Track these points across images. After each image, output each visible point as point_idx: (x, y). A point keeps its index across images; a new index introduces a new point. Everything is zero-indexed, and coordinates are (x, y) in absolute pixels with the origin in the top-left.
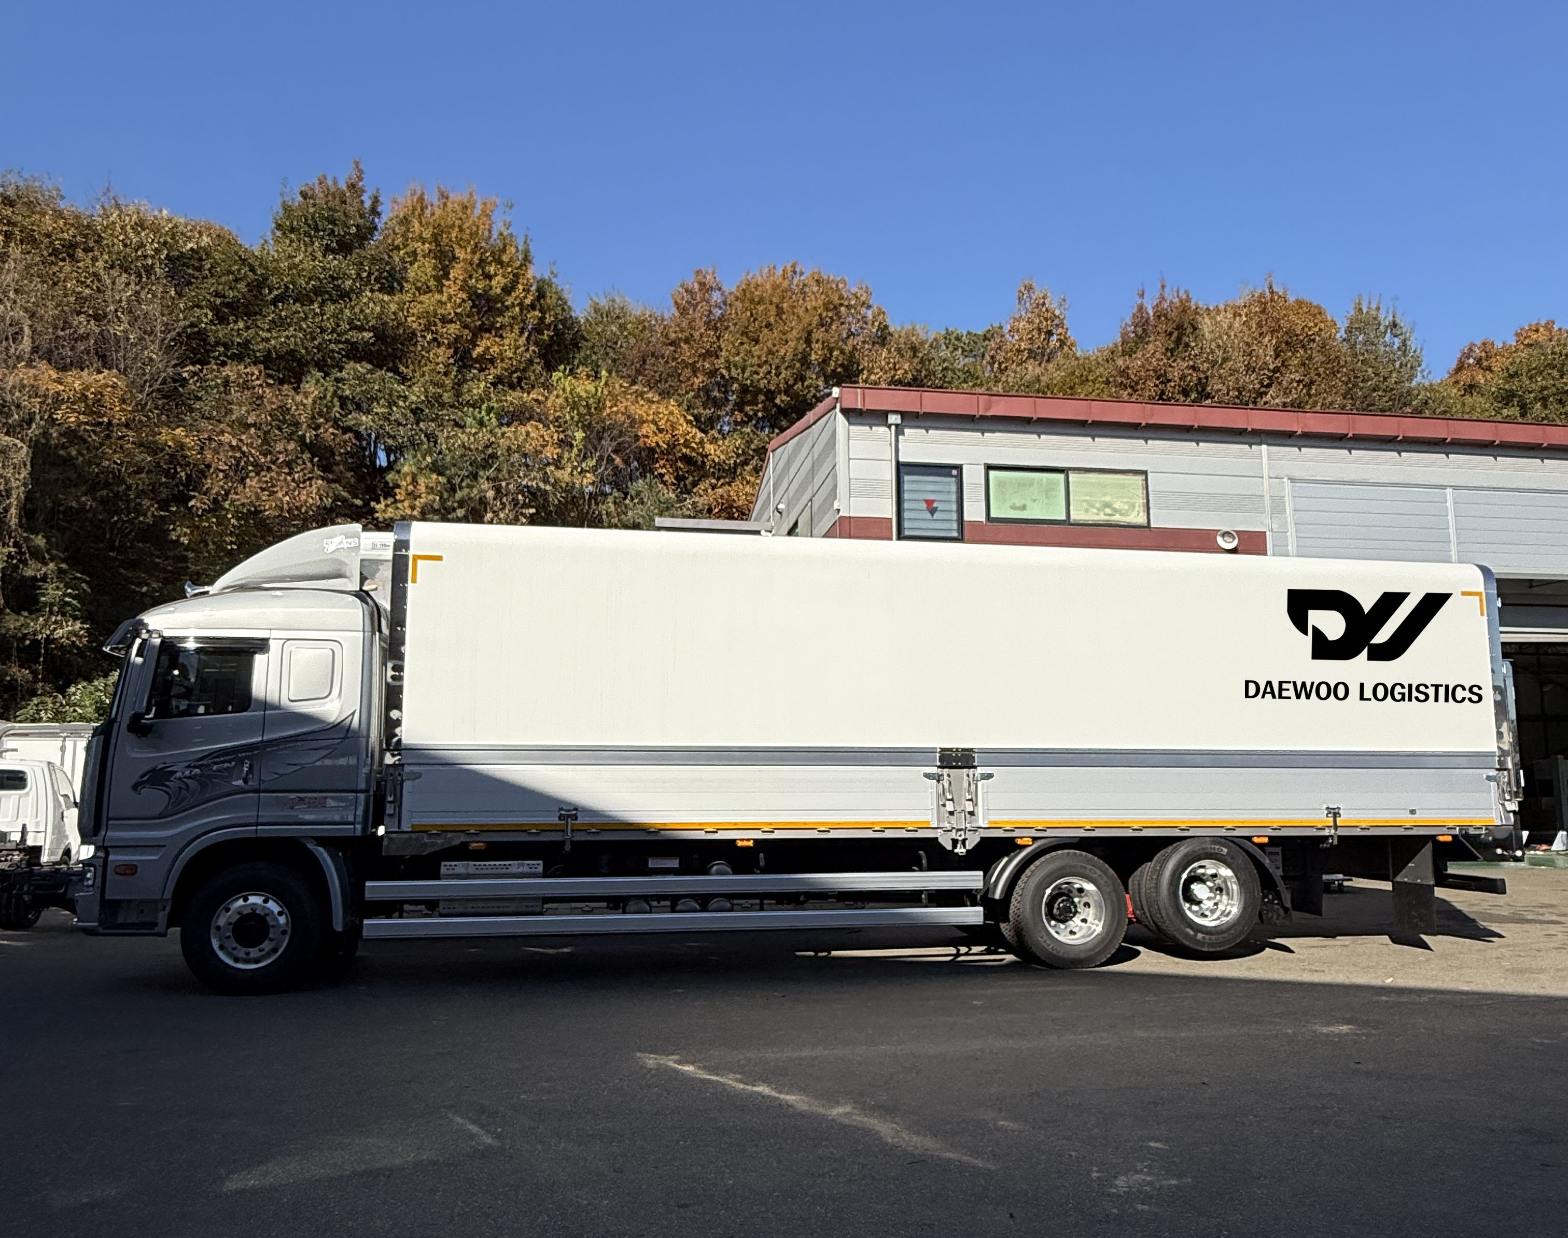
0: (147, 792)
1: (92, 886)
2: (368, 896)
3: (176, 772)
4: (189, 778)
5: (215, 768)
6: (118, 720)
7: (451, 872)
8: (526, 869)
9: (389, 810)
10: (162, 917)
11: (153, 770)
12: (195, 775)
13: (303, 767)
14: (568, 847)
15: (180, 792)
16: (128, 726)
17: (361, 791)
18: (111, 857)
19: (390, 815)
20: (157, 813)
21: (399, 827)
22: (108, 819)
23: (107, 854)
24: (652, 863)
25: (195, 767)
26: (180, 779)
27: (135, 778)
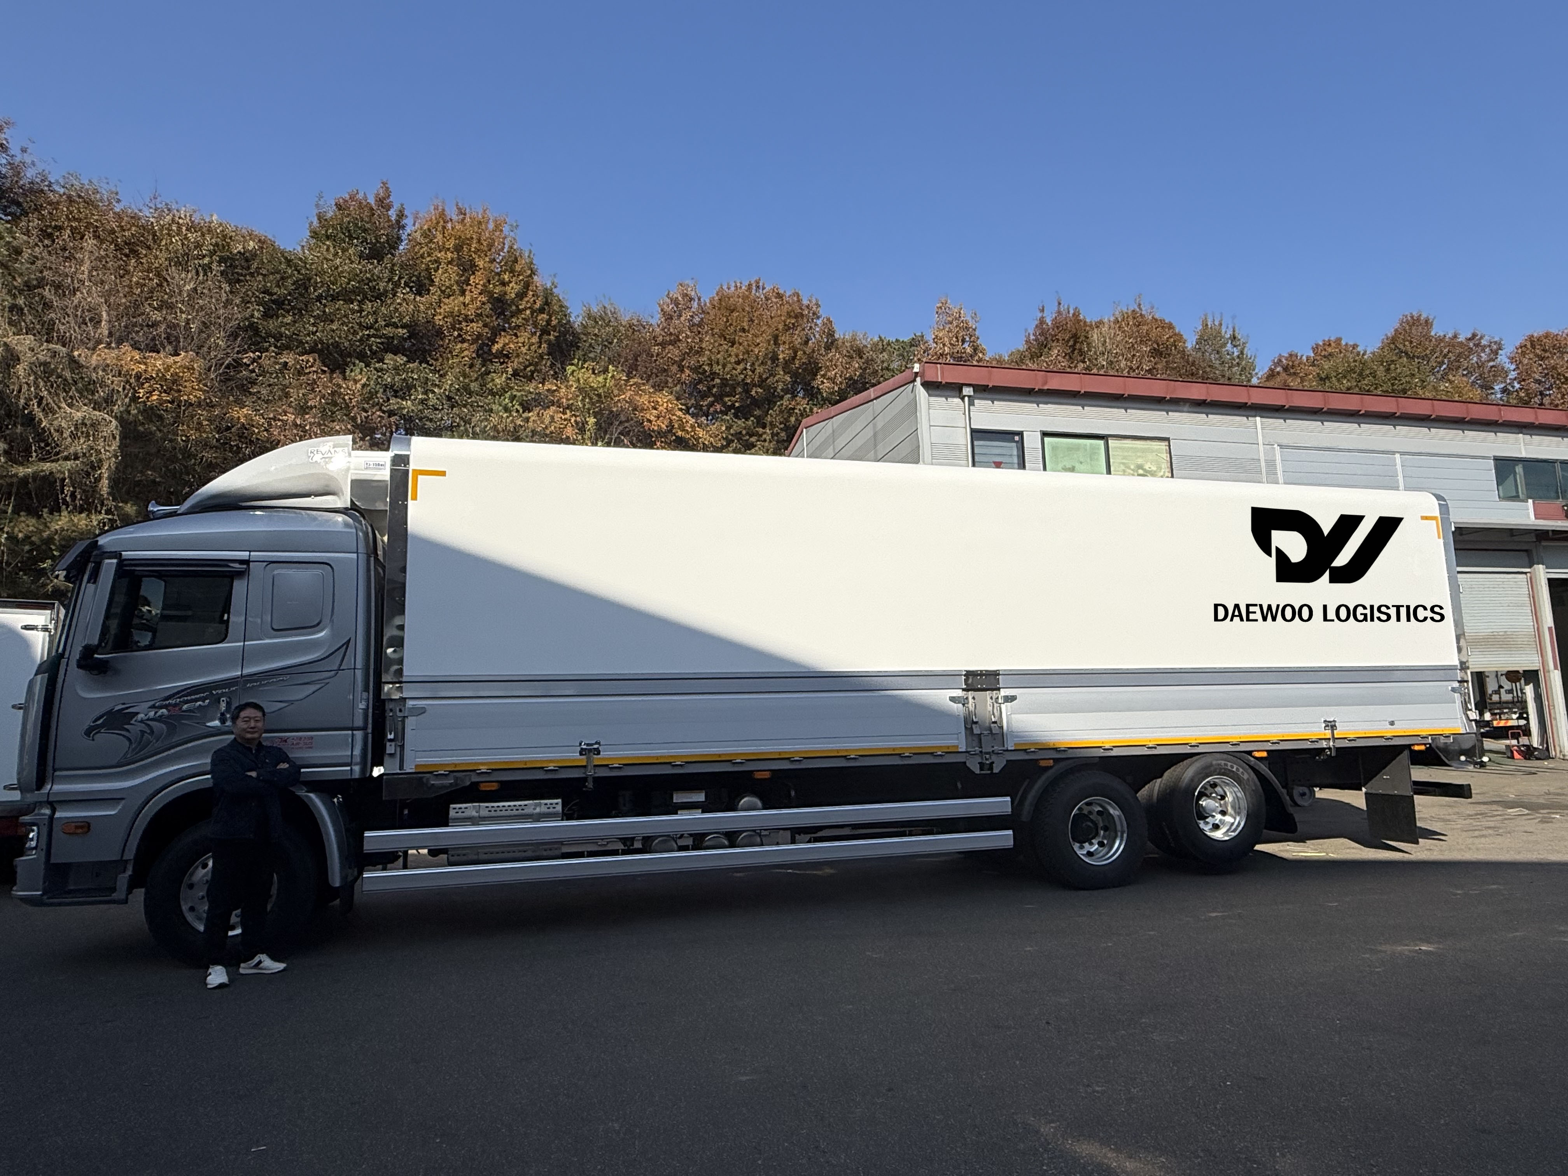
0: (103, 737)
1: (35, 848)
2: (368, 847)
3: (138, 713)
4: (152, 720)
5: (185, 707)
6: (66, 655)
7: (460, 815)
8: (544, 809)
9: (390, 748)
10: (123, 879)
11: (110, 713)
12: (160, 716)
13: (291, 702)
14: (590, 785)
15: (142, 736)
16: (78, 661)
17: (358, 729)
18: (58, 815)
19: (391, 755)
20: (114, 762)
21: (401, 768)
22: (55, 770)
23: (54, 811)
24: (679, 798)
25: (161, 707)
26: (142, 721)
27: (88, 723)
